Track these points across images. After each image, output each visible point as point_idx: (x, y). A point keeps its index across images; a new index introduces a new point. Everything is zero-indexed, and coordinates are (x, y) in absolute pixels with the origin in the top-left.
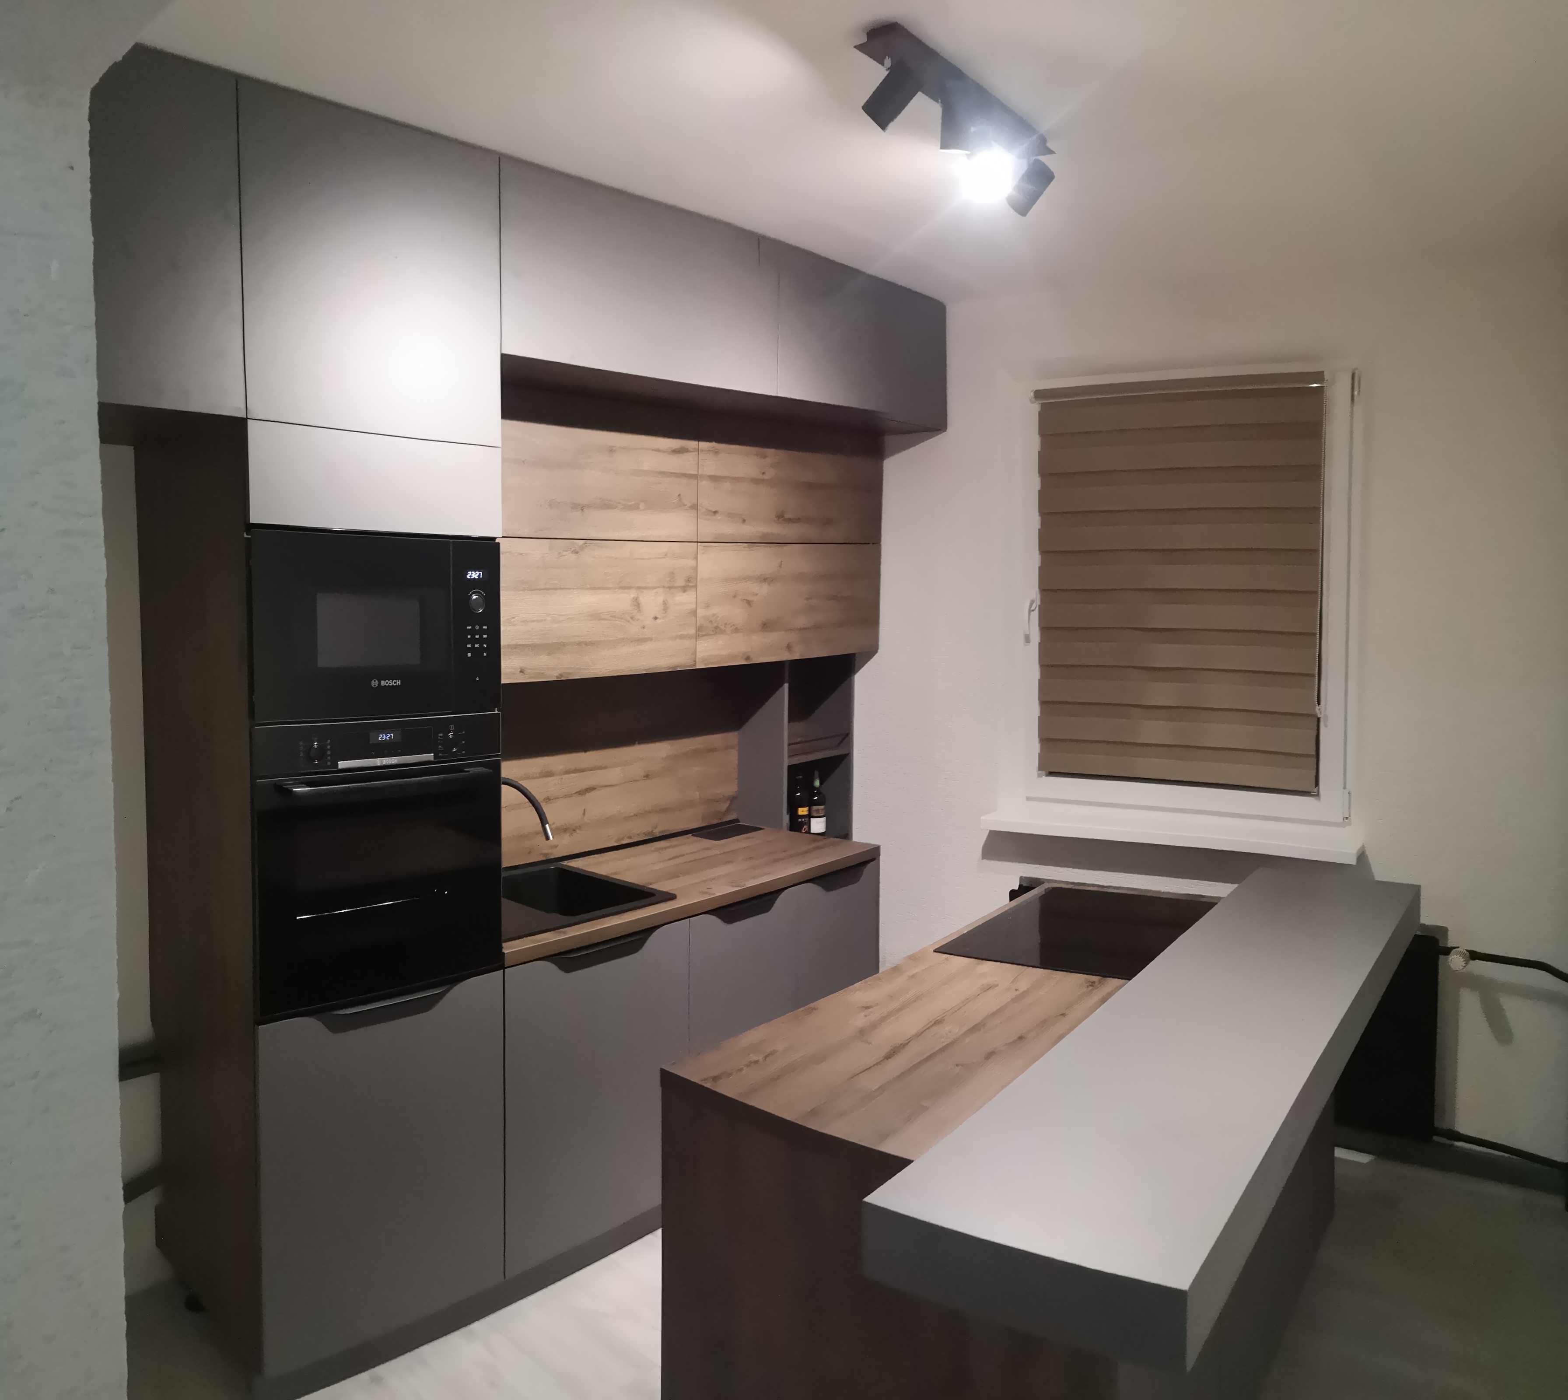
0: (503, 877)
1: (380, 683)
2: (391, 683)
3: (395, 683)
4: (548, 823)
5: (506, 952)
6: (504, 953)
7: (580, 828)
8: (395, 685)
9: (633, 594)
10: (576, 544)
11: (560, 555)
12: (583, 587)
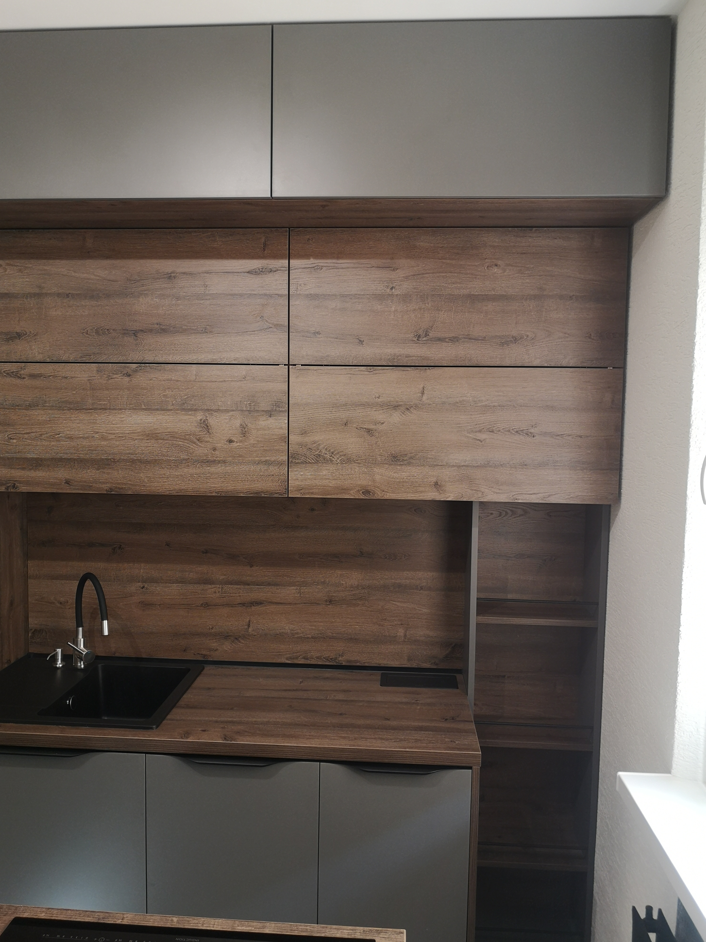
9: (200, 416)
10: (128, 367)
11: (109, 378)
12: (137, 408)
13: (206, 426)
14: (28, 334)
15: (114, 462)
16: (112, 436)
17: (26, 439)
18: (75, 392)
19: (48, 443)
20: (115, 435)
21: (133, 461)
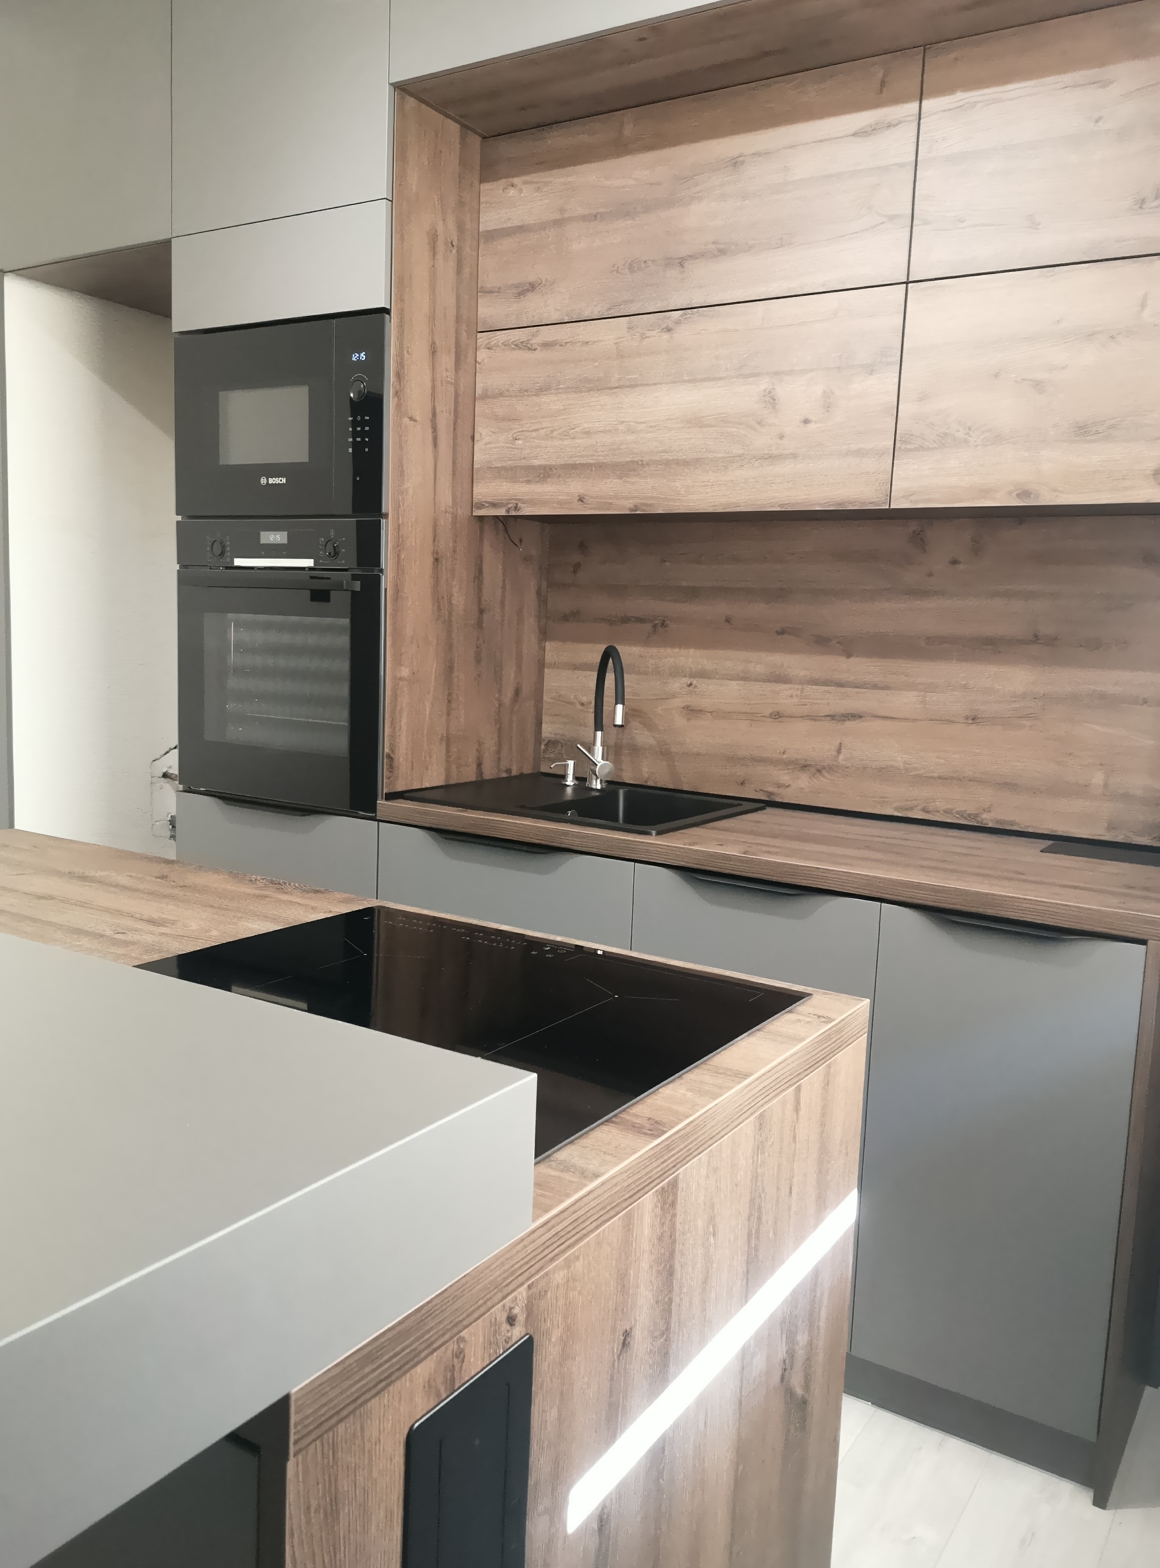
1: (268, 481)
2: (277, 481)
3: (281, 480)
8: (281, 482)
9: (764, 384)
10: (669, 318)
11: (643, 337)
12: (677, 380)
13: (771, 400)
14: (544, 282)
15: (642, 464)
16: (642, 427)
17: (533, 438)
18: (596, 364)
19: (560, 442)
20: (645, 425)
21: (667, 463)
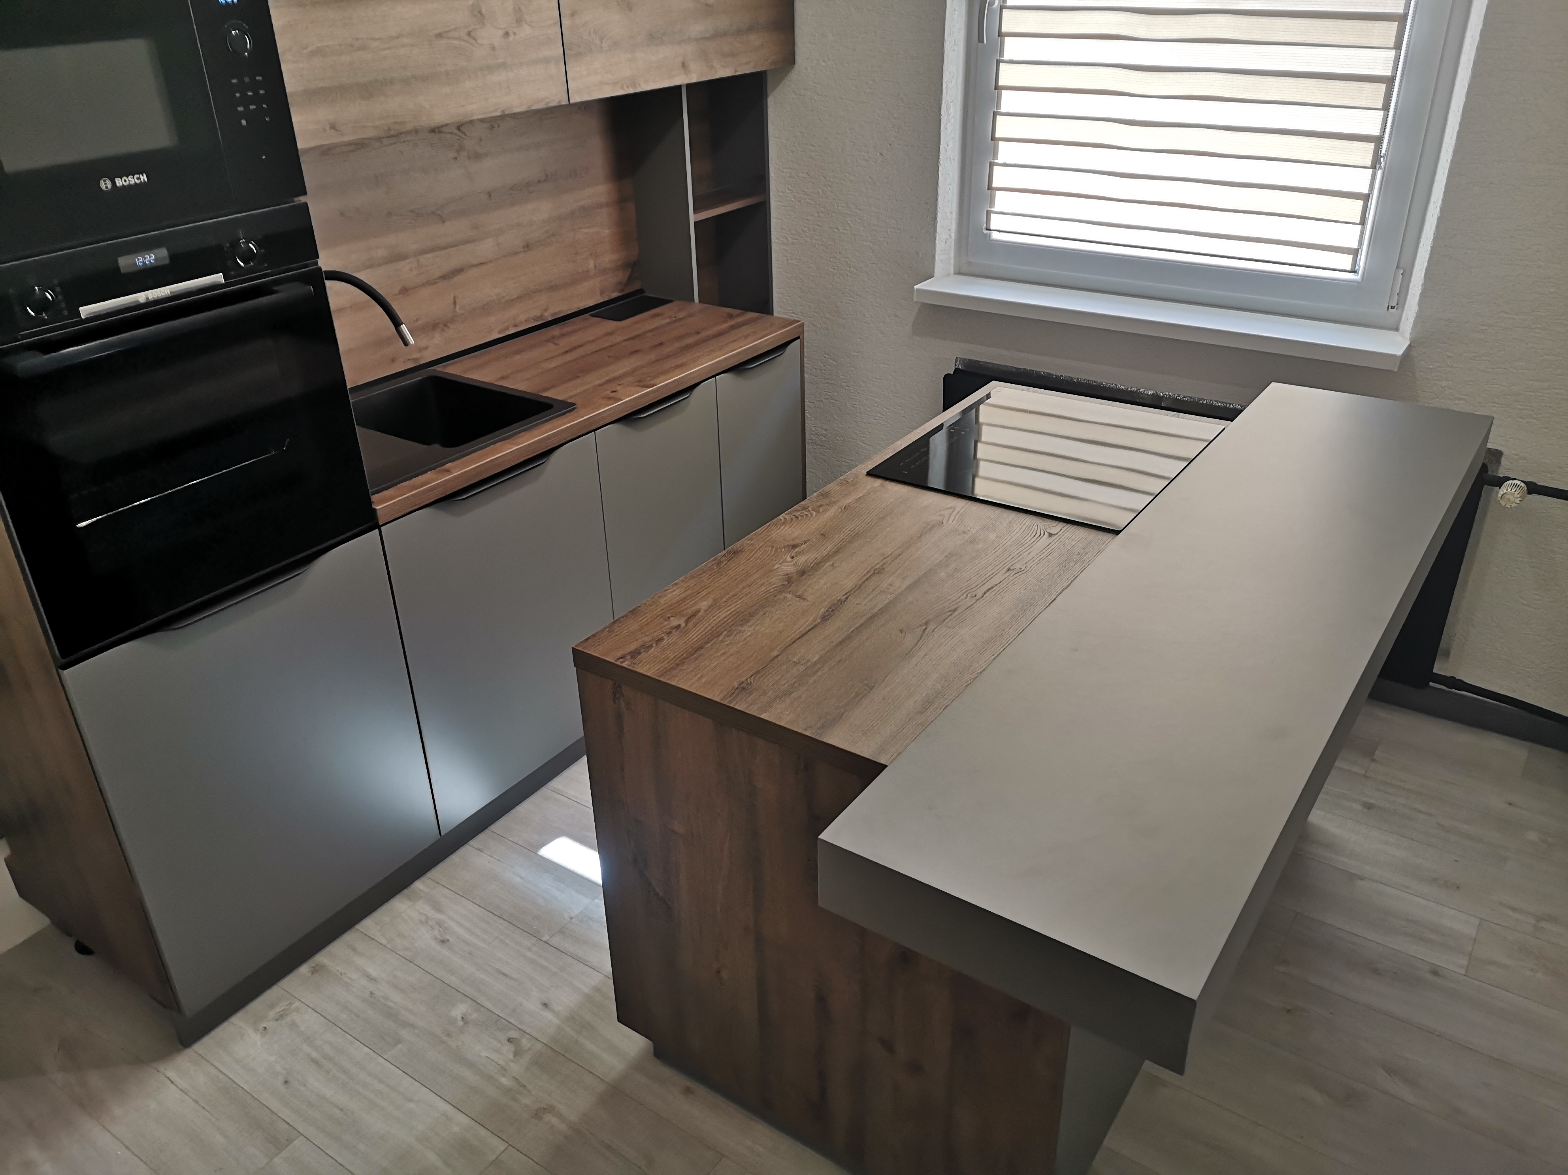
0: (352, 402)
1: (114, 183)
2: (132, 180)
3: (138, 179)
4: (403, 323)
5: (377, 508)
6: (375, 509)
7: (452, 320)
8: (138, 182)
13: (479, 14)
